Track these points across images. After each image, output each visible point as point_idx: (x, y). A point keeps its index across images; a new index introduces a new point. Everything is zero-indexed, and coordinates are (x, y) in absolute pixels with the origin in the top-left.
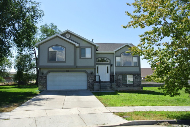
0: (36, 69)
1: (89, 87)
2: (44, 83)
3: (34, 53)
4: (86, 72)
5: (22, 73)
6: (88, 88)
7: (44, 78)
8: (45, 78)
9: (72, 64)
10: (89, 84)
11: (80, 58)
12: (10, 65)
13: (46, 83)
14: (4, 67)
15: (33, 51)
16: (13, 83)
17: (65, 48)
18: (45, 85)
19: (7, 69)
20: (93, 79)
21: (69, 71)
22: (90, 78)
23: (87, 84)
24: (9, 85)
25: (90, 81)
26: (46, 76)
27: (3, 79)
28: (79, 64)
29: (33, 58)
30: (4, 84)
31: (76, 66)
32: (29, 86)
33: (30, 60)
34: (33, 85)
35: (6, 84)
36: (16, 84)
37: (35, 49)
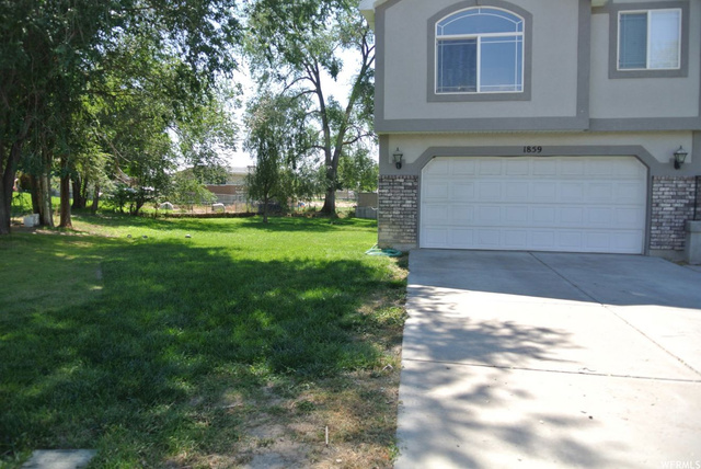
0: (322, 152)
1: (658, 244)
2: (405, 213)
3: (314, 88)
4: (639, 155)
5: (276, 166)
6: (647, 245)
7: (406, 187)
8: (413, 188)
9: (569, 110)
10: (659, 225)
11: (613, 74)
12: (228, 135)
13: (415, 211)
14: (208, 143)
15: (312, 79)
16: (243, 207)
17: (528, 16)
18: (409, 221)
19: (219, 151)
20: (683, 197)
21: (540, 149)
22: (663, 191)
23: (642, 224)
24: (228, 216)
25: (668, 207)
26: (416, 179)
27: (207, 193)
28: (602, 110)
29: (312, 108)
30: (210, 211)
31: (592, 121)
32: (299, 221)
33: (302, 116)
34: (314, 216)
35: (218, 211)
36: (255, 210)
37: (317, 74)
